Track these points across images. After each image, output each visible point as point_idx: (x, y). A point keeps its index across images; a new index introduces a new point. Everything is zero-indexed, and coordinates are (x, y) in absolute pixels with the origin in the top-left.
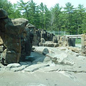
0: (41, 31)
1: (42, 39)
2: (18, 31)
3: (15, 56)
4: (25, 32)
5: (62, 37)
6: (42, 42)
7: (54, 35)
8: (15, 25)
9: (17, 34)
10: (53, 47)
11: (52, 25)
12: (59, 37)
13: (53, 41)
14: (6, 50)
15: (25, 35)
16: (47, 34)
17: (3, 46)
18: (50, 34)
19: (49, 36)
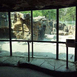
0: (53, 21)
1: (54, 28)
2: (37, 24)
3: (35, 38)
4: (40, 24)
5: (73, 27)
6: (53, 31)
7: (65, 25)
8: (35, 21)
9: (36, 26)
10: (63, 35)
11: (66, 15)
12: (70, 27)
13: (64, 30)
14: (30, 34)
15: (40, 26)
16: (59, 24)
17: (29, 32)
18: (62, 24)
19: (61, 26)
